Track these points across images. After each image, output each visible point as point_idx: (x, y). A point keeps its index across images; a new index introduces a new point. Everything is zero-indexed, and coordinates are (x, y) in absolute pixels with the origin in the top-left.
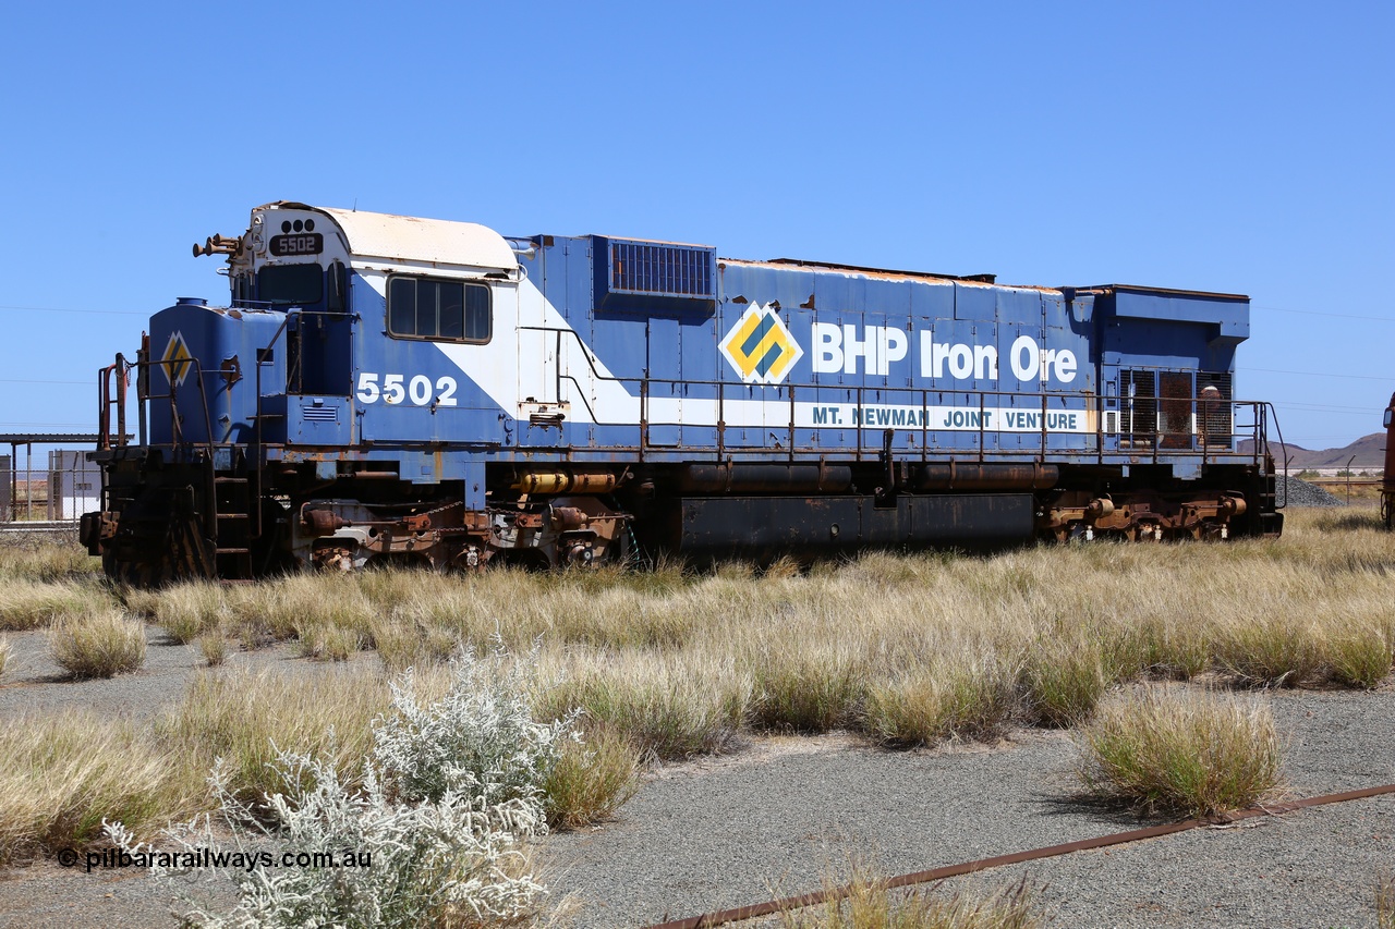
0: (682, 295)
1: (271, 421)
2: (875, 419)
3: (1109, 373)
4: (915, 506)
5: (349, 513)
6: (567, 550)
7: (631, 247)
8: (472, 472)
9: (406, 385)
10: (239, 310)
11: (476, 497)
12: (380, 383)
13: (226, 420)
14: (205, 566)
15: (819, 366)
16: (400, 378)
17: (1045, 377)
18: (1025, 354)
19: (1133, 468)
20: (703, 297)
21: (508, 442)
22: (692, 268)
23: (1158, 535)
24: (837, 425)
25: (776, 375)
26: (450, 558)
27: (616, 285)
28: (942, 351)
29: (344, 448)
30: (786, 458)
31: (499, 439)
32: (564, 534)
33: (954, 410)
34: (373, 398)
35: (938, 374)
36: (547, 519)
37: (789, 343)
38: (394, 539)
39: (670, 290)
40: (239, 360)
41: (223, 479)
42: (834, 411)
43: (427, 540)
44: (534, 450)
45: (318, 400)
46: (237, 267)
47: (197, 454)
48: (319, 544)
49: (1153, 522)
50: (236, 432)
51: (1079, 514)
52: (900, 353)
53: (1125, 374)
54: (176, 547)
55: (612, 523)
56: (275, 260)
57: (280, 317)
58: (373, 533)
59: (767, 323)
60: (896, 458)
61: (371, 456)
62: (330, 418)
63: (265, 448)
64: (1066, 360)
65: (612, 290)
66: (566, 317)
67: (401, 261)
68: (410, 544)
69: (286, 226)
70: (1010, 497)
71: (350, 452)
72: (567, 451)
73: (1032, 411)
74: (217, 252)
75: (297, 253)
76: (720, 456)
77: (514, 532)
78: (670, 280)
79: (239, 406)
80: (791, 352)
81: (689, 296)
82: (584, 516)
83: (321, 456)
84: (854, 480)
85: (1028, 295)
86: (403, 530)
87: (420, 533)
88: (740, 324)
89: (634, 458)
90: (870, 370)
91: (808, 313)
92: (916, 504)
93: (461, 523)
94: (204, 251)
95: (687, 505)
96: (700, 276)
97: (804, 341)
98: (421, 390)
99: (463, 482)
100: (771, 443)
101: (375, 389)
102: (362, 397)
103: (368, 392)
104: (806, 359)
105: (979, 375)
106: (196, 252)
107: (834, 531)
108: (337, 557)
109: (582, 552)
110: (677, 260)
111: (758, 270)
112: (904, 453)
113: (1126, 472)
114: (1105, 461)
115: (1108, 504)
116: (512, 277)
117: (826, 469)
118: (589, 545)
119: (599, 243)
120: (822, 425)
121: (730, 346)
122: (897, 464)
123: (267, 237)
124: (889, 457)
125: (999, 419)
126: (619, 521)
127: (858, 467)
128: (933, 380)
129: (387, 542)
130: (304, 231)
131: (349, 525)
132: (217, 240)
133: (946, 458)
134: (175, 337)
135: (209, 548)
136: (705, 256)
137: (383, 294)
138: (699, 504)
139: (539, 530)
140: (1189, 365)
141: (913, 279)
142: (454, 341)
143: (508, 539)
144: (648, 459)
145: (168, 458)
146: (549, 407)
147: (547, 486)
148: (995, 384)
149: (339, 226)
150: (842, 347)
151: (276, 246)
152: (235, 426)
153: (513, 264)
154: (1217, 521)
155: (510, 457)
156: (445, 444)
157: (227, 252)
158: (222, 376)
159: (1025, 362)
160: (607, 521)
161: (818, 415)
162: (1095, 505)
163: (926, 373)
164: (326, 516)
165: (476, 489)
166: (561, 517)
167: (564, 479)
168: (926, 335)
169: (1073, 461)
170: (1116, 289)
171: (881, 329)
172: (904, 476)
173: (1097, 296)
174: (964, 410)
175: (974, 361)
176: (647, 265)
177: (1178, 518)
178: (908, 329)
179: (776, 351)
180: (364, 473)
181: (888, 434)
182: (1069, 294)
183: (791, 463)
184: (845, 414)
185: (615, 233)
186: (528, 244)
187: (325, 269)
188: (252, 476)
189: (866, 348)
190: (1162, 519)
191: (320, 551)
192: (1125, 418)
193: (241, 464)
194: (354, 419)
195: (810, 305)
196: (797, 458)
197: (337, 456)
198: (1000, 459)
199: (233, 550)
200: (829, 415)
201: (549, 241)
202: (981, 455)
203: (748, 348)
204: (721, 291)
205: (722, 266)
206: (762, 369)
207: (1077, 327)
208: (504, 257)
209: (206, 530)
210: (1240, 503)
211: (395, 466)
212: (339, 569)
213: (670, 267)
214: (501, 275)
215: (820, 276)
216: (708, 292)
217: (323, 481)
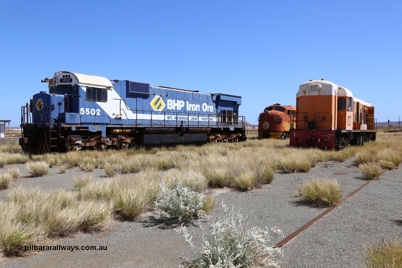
0: (143, 93)
1: (62, 118)
2: (179, 119)
3: (219, 110)
4: (187, 136)
5: (78, 138)
6: (121, 145)
7: (134, 83)
8: (103, 129)
9: (90, 111)
10: (54, 94)
11: (104, 135)
12: (85, 110)
13: (52, 118)
14: (48, 150)
15: (169, 108)
16: (89, 109)
17: (208, 111)
18: (205, 106)
19: (223, 128)
20: (147, 93)
21: (110, 123)
22: (145, 88)
23: (227, 141)
24: (172, 120)
25: (161, 110)
26: (98, 147)
27: (131, 91)
28: (190, 105)
29: (77, 124)
30: (163, 126)
31: (109, 122)
32: (121, 142)
33: (193, 117)
34: (83, 113)
35: (190, 110)
36: (118, 139)
37: (163, 103)
38: (87, 143)
39: (141, 92)
40: (55, 105)
41: (52, 131)
42: (171, 117)
43: (93, 144)
44: (115, 124)
45: (72, 114)
46: (51, 85)
47: (46, 125)
48: (72, 145)
49: (226, 139)
50: (54, 121)
51: (214, 137)
52: (183, 106)
53: (221, 110)
54: (41, 145)
55: (130, 140)
56: (61, 84)
57: (63, 96)
58: (83, 142)
59: (159, 99)
60: (183, 126)
61: (83, 126)
62: (74, 117)
63: (61, 124)
64: (212, 108)
65: (130, 92)
66: (121, 97)
67: (89, 84)
68: (90, 145)
69: (64, 76)
70: (203, 134)
71: (79, 125)
72: (122, 125)
73: (206, 117)
74: (47, 82)
75: (66, 82)
76: (151, 126)
77: (111, 142)
78: (141, 90)
79: (55, 115)
80: (163, 105)
81: (145, 93)
82: (125, 138)
83: (72, 126)
84: (176, 131)
85: (205, 95)
86: (89, 141)
87: (92, 142)
88: (154, 99)
89: (135, 126)
90: (178, 109)
91: (166, 97)
92: (187, 135)
93: (100, 140)
94: (44, 81)
95: (145, 136)
96: (147, 89)
97: (166, 103)
98: (93, 111)
99: (101, 131)
100: (160, 123)
101: (84, 112)
102: (81, 113)
103: (82, 112)
104: (166, 107)
105: (197, 110)
106: (42, 81)
107: (172, 141)
108: (76, 147)
109: (124, 146)
110: (143, 86)
111: (157, 88)
112: (185, 125)
113: (222, 129)
114: (219, 127)
115: (219, 135)
116: (112, 88)
117: (171, 129)
118: (126, 144)
119: (127, 82)
120: (169, 120)
121: (152, 103)
122: (184, 128)
123: (59, 79)
124: (182, 126)
125: (200, 119)
126: (131, 139)
127: (176, 128)
128: (189, 111)
129: (85, 144)
130: (68, 77)
131: (78, 141)
132: (47, 79)
133: (192, 126)
134: (39, 100)
135: (49, 146)
136: (148, 85)
137: (85, 91)
138: (147, 136)
139: (116, 141)
140: (231, 109)
141: (185, 91)
142: (100, 102)
143: (110, 143)
144: (137, 127)
145: (39, 126)
146: (119, 115)
147: (118, 132)
148: (200, 112)
149: (76, 77)
150: (173, 104)
151: (61, 81)
152: (54, 119)
153: (111, 85)
154: (236, 138)
155: (111, 126)
156: (98, 123)
157: (49, 82)
158: (51, 108)
159: (205, 108)
160: (129, 139)
161: (168, 118)
162: (217, 135)
163: (188, 110)
164: (74, 139)
165: (104, 133)
166: (121, 139)
167: (121, 131)
168: (188, 102)
169: (214, 127)
170: (220, 94)
171: (180, 101)
172: (185, 130)
173: (217, 96)
174: (194, 117)
175: (196, 107)
176: (137, 87)
177: (230, 138)
178: (185, 101)
179: (161, 105)
180: (81, 129)
181: (182, 121)
182: (212, 95)
183: (164, 127)
184: (173, 118)
185: (131, 80)
186: (113, 82)
187: (73, 86)
188: (58, 130)
189: (177, 105)
190: (227, 138)
191: (72, 146)
192: (221, 119)
193: (56, 127)
194: (79, 118)
195: (167, 96)
196: (166, 126)
197: (76, 126)
198: (201, 127)
199: (54, 146)
200: (170, 118)
201: (118, 81)
202: (198, 126)
203: (155, 104)
204: (151, 92)
205: (151, 87)
206: (158, 108)
207: (213, 101)
208: (110, 84)
209: (48, 142)
210: (240, 135)
211: (88, 128)
212: (76, 150)
213: (141, 87)
214: (109, 88)
215: (169, 90)
216: (148, 92)
217: (73, 131)
